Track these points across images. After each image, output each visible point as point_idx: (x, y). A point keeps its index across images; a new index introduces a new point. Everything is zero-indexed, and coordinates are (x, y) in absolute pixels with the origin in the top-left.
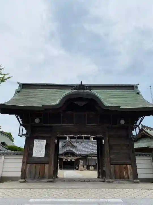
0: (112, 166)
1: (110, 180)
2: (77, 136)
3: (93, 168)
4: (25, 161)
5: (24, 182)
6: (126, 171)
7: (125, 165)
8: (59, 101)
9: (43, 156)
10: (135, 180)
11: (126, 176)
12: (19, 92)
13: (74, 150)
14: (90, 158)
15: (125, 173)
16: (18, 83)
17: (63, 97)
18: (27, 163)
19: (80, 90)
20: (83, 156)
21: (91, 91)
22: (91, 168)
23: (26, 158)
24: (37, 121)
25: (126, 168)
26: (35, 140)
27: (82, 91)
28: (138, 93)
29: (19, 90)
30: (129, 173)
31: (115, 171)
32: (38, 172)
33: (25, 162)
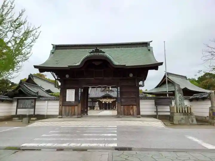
0: (122, 106)
1: (120, 116)
4: (61, 104)
5: (62, 118)
6: (132, 110)
7: (132, 106)
8: (80, 62)
10: (138, 116)
11: (132, 113)
12: (53, 53)
13: (111, 94)
15: (131, 111)
16: (52, 45)
17: (83, 59)
18: (63, 105)
19: (95, 54)
21: (104, 54)
23: (61, 102)
24: (67, 76)
25: (132, 108)
26: (67, 90)
27: (97, 54)
28: (149, 50)
29: (53, 52)
30: (134, 111)
31: (124, 110)
32: (71, 112)
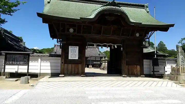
0: (127, 66)
2: (103, 44)
5: (64, 77)
7: (136, 66)
9: (77, 58)
10: (142, 76)
11: (136, 73)
14: (89, 59)
15: (135, 70)
18: (65, 63)
19: (112, 7)
22: (90, 66)
23: (63, 59)
24: (71, 30)
26: (70, 46)
28: (148, 12)
30: (138, 71)
31: (128, 70)
33: (63, 62)
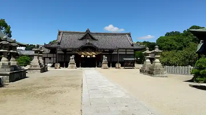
3: (120, 65)
13: (95, 43)
14: (116, 53)
20: (107, 50)
22: (117, 65)
